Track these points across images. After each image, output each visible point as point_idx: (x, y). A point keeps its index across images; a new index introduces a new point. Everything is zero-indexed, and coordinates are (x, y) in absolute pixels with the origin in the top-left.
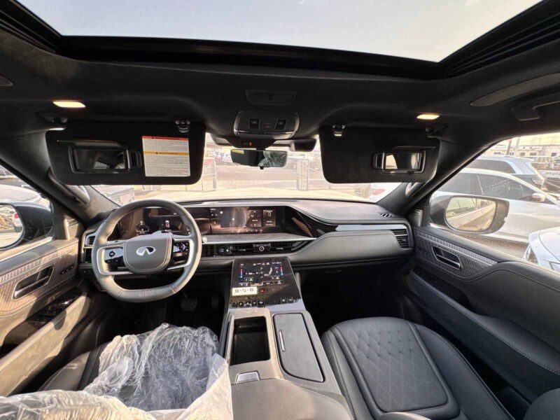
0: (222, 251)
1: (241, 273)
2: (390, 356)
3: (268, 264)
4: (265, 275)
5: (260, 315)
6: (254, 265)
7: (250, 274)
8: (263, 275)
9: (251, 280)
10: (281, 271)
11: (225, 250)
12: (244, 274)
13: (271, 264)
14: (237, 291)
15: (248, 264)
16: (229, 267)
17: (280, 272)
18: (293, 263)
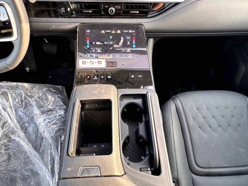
0: (63, 10)
1: (88, 42)
2: (219, 128)
3: (119, 32)
4: (115, 46)
5: (106, 98)
6: (103, 32)
7: (98, 43)
8: (112, 45)
9: (99, 51)
10: (134, 42)
11: (66, 9)
12: (91, 43)
13: (122, 32)
14: (84, 63)
15: (94, 31)
16: (73, 32)
17: (131, 43)
18: (147, 32)
